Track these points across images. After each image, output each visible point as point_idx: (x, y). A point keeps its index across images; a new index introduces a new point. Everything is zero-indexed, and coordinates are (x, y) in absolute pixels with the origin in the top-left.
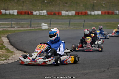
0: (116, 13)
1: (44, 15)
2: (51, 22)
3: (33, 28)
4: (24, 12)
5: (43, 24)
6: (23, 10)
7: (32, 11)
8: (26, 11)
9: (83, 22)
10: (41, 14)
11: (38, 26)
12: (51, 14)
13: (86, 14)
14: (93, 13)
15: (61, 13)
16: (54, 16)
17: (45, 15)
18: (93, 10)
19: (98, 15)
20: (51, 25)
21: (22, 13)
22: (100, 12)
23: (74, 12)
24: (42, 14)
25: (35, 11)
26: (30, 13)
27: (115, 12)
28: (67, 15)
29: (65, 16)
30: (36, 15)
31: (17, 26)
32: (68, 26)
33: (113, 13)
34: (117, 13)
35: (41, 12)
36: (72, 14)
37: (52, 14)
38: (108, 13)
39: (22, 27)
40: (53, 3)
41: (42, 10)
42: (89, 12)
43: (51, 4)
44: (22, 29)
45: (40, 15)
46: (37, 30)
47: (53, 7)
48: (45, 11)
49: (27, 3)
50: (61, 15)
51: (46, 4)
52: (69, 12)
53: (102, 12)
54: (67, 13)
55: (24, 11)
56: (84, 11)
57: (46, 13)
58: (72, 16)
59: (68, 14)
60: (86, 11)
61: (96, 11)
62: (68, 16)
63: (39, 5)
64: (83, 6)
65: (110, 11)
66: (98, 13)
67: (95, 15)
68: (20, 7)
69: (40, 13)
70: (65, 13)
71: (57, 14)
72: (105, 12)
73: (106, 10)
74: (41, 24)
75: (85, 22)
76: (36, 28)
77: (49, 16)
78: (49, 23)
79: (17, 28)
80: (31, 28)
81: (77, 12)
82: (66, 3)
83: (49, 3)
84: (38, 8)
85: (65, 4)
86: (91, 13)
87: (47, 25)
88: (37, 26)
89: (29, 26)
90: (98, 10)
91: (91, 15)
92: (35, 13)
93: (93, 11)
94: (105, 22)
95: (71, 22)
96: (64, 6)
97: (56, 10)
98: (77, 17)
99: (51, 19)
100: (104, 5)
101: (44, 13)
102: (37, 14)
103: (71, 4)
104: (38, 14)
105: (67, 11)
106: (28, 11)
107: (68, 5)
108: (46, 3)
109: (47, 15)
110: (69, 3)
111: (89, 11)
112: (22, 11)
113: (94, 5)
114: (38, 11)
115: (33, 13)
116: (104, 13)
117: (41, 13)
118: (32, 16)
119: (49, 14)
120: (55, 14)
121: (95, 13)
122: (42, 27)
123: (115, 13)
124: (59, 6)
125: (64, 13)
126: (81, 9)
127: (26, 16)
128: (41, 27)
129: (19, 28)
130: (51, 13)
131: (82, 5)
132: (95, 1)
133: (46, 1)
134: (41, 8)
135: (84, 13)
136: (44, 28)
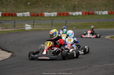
0: (96, 13)
1: (27, 17)
2: (34, 23)
3: (17, 29)
4: (7, 14)
5: (27, 25)
6: (7, 12)
7: (15, 13)
8: (10, 13)
9: (65, 23)
10: (24, 16)
11: (22, 27)
12: (34, 15)
13: (68, 15)
14: (74, 14)
15: (44, 14)
16: (37, 17)
17: (29, 16)
18: (75, 11)
19: (79, 15)
20: (34, 26)
21: (6, 15)
22: (81, 13)
23: (56, 13)
24: (26, 16)
25: (19, 13)
26: (13, 15)
27: (95, 12)
28: (49, 16)
29: (48, 17)
30: (20, 17)
31: (1, 27)
32: (50, 27)
33: (93, 14)
34: (97, 14)
35: (24, 13)
36: (54, 15)
37: (35, 15)
38: (89, 14)
39: (6, 28)
40: (36, 5)
41: (25, 12)
42: (70, 13)
43: (33, 6)
44: (6, 30)
45: (23, 16)
46: (21, 31)
47: (36, 9)
48: (29, 13)
49: (11, 5)
50: (44, 16)
51: (29, 6)
52: (51, 13)
53: (82, 13)
54: (49, 14)
56: (65, 12)
57: (29, 15)
58: (54, 17)
59: (51, 15)
60: (67, 12)
61: (77, 11)
62: (51, 17)
63: (23, 7)
64: (65, 7)
65: (91, 12)
66: (79, 14)
67: (76, 16)
68: (4, 9)
69: (23, 14)
70: (48, 14)
71: (40, 15)
72: (86, 13)
73: (87, 11)
74: (24, 25)
75: (67, 23)
76: (20, 29)
77: (32, 17)
78: (33, 24)
79: (1, 29)
80: (15, 29)
82: (49, 5)
83: (32, 5)
84: (22, 10)
85: (47, 6)
86: (72, 14)
87: (30, 26)
88: (20, 27)
89: (14, 27)
90: (79, 11)
91: (72, 15)
92: (18, 15)
93: (75, 12)
94: (86, 22)
95: (53, 23)
96: (46, 7)
97: (39, 11)
98: (59, 18)
99: (34, 20)
100: (84, 6)
101: (27, 14)
102: (20, 15)
103: (53, 6)
104: (22, 16)
105: (50, 12)
106: (12, 13)
107: (50, 7)
108: (29, 5)
110: (51, 5)
113: (75, 6)
114: (22, 12)
115: (16, 14)
116: (85, 14)
117: (25, 15)
118: (15, 17)
119: (32, 15)
120: (38, 15)
121: (76, 14)
123: (95, 14)
124: (41, 8)
125: (46, 14)
126: (63, 10)
127: (10, 18)
128: (25, 27)
129: (3, 29)
130: (34, 14)
131: (63, 7)
132: (76, 3)
133: (29, 3)
134: (24, 10)
135: (66, 14)
136: (28, 29)
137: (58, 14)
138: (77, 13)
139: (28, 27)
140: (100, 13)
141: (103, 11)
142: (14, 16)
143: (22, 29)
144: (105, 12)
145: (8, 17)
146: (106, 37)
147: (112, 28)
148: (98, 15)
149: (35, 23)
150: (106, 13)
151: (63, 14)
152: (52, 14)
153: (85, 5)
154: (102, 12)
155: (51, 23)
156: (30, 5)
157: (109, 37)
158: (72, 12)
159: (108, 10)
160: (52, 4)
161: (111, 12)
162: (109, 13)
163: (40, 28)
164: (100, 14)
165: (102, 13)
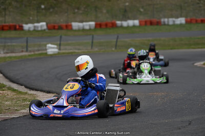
0: (164, 22)
1: (41, 31)
3: (32, 53)
4: (7, 26)
5: (50, 45)
6: (5, 22)
7: (21, 24)
8: (11, 24)
10: (36, 29)
11: (40, 48)
12: (54, 28)
13: (114, 25)
14: (125, 24)
15: (71, 25)
17: (44, 30)
18: (126, 18)
19: (134, 26)
21: (5, 28)
22: (137, 22)
23: (93, 23)
24: (39, 29)
25: (27, 23)
26: (18, 27)
27: (162, 20)
29: (79, 30)
30: (29, 31)
31: (4, 50)
33: (158, 23)
34: (166, 23)
35: (36, 24)
36: (90, 27)
37: (56, 27)
38: (151, 23)
39: (13, 52)
40: (56, 9)
41: (38, 22)
42: (119, 23)
43: (51, 10)
44: (14, 55)
45: (34, 30)
46: (42, 56)
47: (57, 16)
48: (44, 24)
49: (11, 9)
50: (71, 29)
51: (44, 11)
52: (84, 23)
53: (140, 22)
54: (81, 24)
55: (7, 24)
56: (109, 21)
57: (45, 27)
58: (90, 29)
59: (83, 27)
60: (113, 21)
61: (130, 19)
62: (84, 30)
63: (32, 13)
65: (155, 20)
66: (134, 23)
67: (128, 27)
69: (35, 27)
70: (78, 26)
71: (64, 27)
72: (146, 22)
73: (147, 18)
74: (46, 45)
76: (37, 53)
77: (51, 31)
78: (59, 42)
79: (4, 53)
80: (30, 54)
81: (99, 23)
82: (78, 9)
83: (49, 9)
84: (31, 18)
85: (76, 11)
86: (122, 24)
87: (56, 46)
88: (36, 48)
90: (134, 19)
91: (122, 27)
92: (26, 27)
93: (126, 20)
94: (150, 39)
96: (74, 13)
97: (62, 20)
98: (100, 32)
100: (142, 10)
101: (41, 26)
102: (29, 28)
103: (86, 10)
104: (32, 29)
105: (82, 22)
106: (14, 24)
107: (81, 12)
108: (43, 9)
109: (47, 31)
110: (83, 9)
111: (119, 20)
112: (3, 24)
113: (125, 11)
114: (32, 23)
115: (22, 27)
116: (144, 23)
117: (38, 27)
118: (22, 32)
119: (51, 28)
120: (60, 28)
121: (128, 24)
122: (48, 50)
123: (162, 23)
124: (66, 14)
125: (76, 25)
126: (104, 18)
127: (13, 34)
128: (46, 50)
129: (7, 53)
130: (54, 26)
131: (105, 11)
132: (127, 4)
133: (43, 7)
134: (36, 18)
135: (111, 25)
136: (51, 52)
137: (96, 25)
138: (131, 23)
139: (52, 49)
140: (171, 21)
141: (177, 17)
142: (18, 29)
143: (40, 52)
144: (179, 19)
145: (8, 32)
146: (196, 64)
147: (201, 48)
148: (168, 25)
149: (62, 42)
150: (181, 20)
151: (106, 25)
152: (87, 25)
153: (143, 7)
154: (174, 19)
155: (91, 41)
156: (45, 9)
157: (202, 63)
158: (121, 20)
159: (186, 17)
160: (84, 6)
161: (191, 20)
162: (186, 22)
163: (71, 49)
164: (171, 23)
165: (174, 21)
